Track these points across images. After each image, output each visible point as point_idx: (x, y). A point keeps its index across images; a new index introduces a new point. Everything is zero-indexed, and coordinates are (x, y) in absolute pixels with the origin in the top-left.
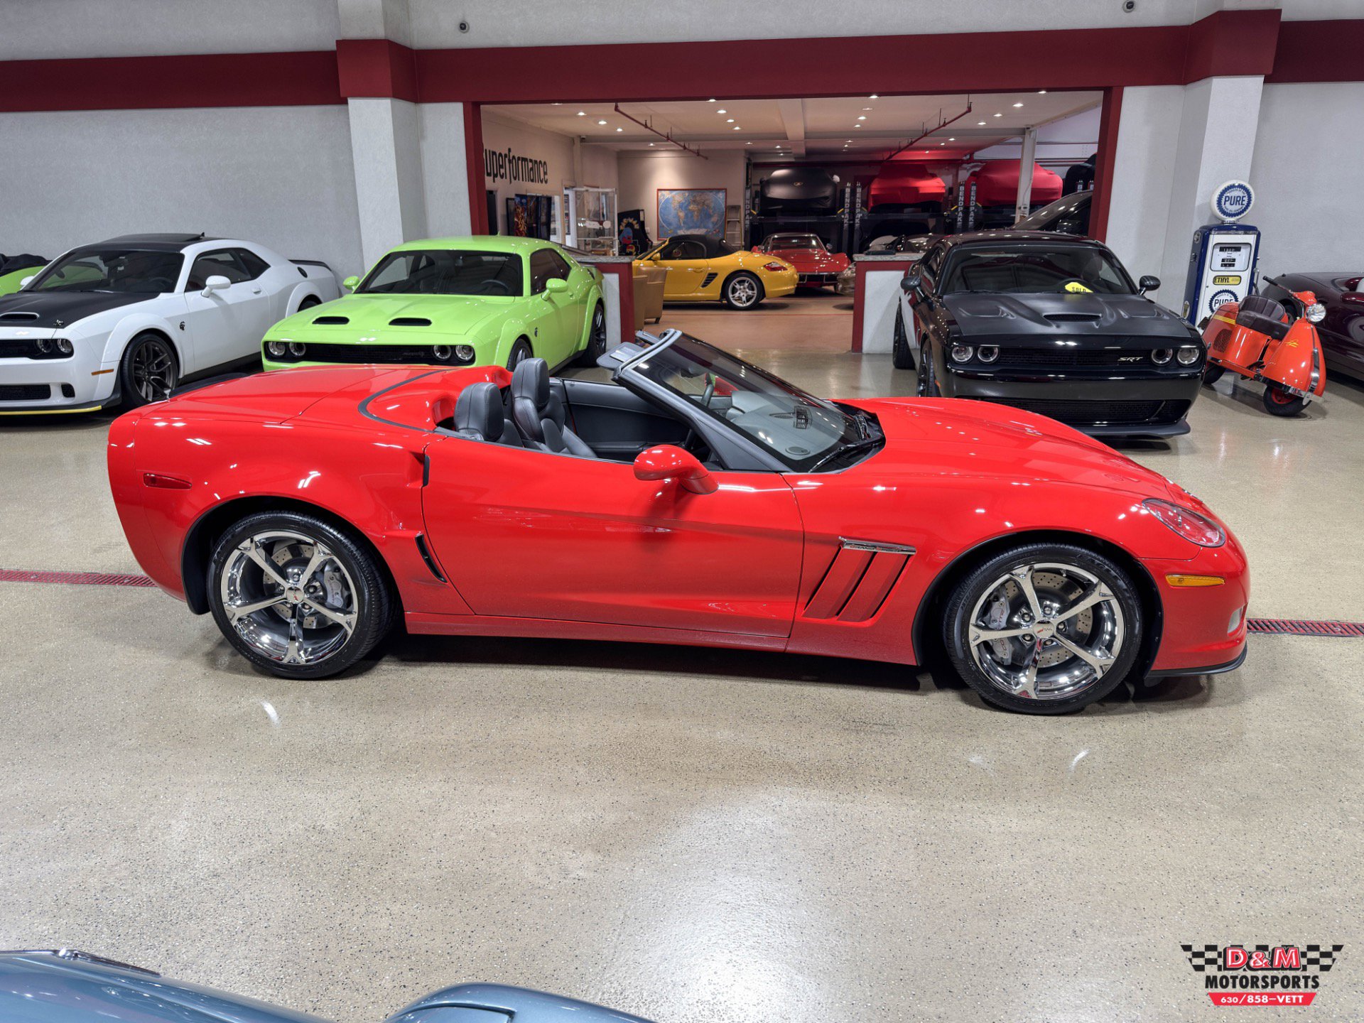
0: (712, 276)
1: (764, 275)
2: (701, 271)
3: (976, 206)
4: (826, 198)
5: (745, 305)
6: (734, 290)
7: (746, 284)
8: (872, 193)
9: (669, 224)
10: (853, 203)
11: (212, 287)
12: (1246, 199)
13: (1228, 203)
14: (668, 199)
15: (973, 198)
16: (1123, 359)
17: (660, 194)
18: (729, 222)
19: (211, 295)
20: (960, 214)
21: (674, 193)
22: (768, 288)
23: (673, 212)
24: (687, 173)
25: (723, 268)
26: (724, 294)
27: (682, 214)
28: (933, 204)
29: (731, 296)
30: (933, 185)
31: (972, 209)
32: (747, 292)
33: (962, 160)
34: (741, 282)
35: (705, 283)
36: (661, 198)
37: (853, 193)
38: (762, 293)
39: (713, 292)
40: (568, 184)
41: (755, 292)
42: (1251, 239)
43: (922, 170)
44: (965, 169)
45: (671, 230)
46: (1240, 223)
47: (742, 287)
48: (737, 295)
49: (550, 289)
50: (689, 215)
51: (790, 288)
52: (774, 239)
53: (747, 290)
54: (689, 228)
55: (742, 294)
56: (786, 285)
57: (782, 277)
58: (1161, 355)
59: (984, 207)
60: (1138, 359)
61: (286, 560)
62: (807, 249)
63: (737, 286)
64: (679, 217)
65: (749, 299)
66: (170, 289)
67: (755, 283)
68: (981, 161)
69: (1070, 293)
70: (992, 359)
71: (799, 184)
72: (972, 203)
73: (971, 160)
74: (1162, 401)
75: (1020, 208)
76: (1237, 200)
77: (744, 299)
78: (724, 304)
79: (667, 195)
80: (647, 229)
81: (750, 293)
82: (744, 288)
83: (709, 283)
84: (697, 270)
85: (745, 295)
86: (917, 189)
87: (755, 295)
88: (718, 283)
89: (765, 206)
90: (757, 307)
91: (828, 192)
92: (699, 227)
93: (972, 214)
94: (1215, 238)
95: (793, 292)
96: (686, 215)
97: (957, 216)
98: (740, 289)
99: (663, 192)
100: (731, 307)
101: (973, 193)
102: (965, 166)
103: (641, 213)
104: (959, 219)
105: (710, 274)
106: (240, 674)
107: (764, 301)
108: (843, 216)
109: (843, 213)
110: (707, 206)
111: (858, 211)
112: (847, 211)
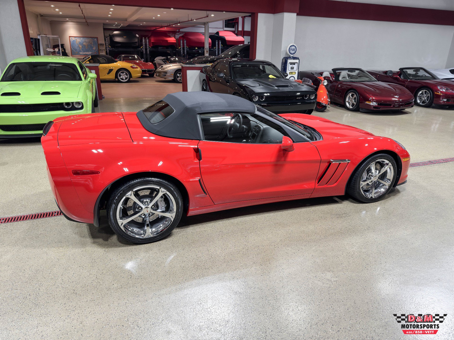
0: (111, 71)
1: (131, 70)
2: (107, 68)
3: (186, 47)
4: (136, 42)
5: (125, 81)
6: (120, 76)
7: (125, 73)
8: (152, 41)
9: (76, 50)
10: (146, 45)
12: (295, 49)
13: (291, 50)
14: (74, 40)
15: (185, 45)
16: (297, 98)
17: (70, 38)
18: (100, 50)
20: (182, 50)
21: (76, 38)
22: (133, 75)
23: (77, 45)
24: (81, 30)
25: (115, 67)
26: (116, 76)
27: (81, 46)
28: (172, 46)
29: (119, 78)
30: (172, 40)
31: (185, 48)
32: (125, 76)
33: (176, 31)
34: (123, 72)
35: (108, 73)
36: (71, 40)
37: (146, 42)
38: (131, 76)
39: (112, 76)
40: (39, 33)
41: (128, 76)
42: (297, 61)
43: (166, 34)
45: (76, 52)
46: (294, 56)
47: (123, 74)
48: (121, 77)
50: (84, 46)
51: (140, 75)
52: (123, 56)
53: (125, 75)
54: (84, 52)
55: (123, 77)
56: (139, 74)
57: (137, 71)
58: (306, 96)
59: (189, 48)
60: (301, 98)
62: (134, 61)
63: (121, 74)
64: (80, 47)
65: (126, 79)
67: (127, 72)
68: (182, 32)
71: (125, 37)
72: (185, 46)
73: (179, 32)
74: (307, 110)
75: (206, 49)
76: (293, 50)
77: (124, 79)
78: (116, 81)
79: (73, 39)
80: (67, 51)
81: (126, 76)
82: (124, 75)
84: (105, 68)
85: (125, 77)
86: (167, 41)
87: (129, 77)
88: (114, 73)
89: (113, 43)
90: (129, 81)
91: (136, 40)
92: (88, 51)
93: (185, 50)
94: (289, 61)
95: (140, 76)
96: (82, 47)
97: (181, 50)
98: (122, 75)
99: (72, 37)
100: (119, 82)
101: (185, 43)
102: (177, 33)
103: (64, 45)
104: (182, 52)
105: (110, 70)
107: (131, 79)
108: (143, 49)
109: (143, 48)
110: (91, 43)
111: (148, 47)
112: (144, 47)
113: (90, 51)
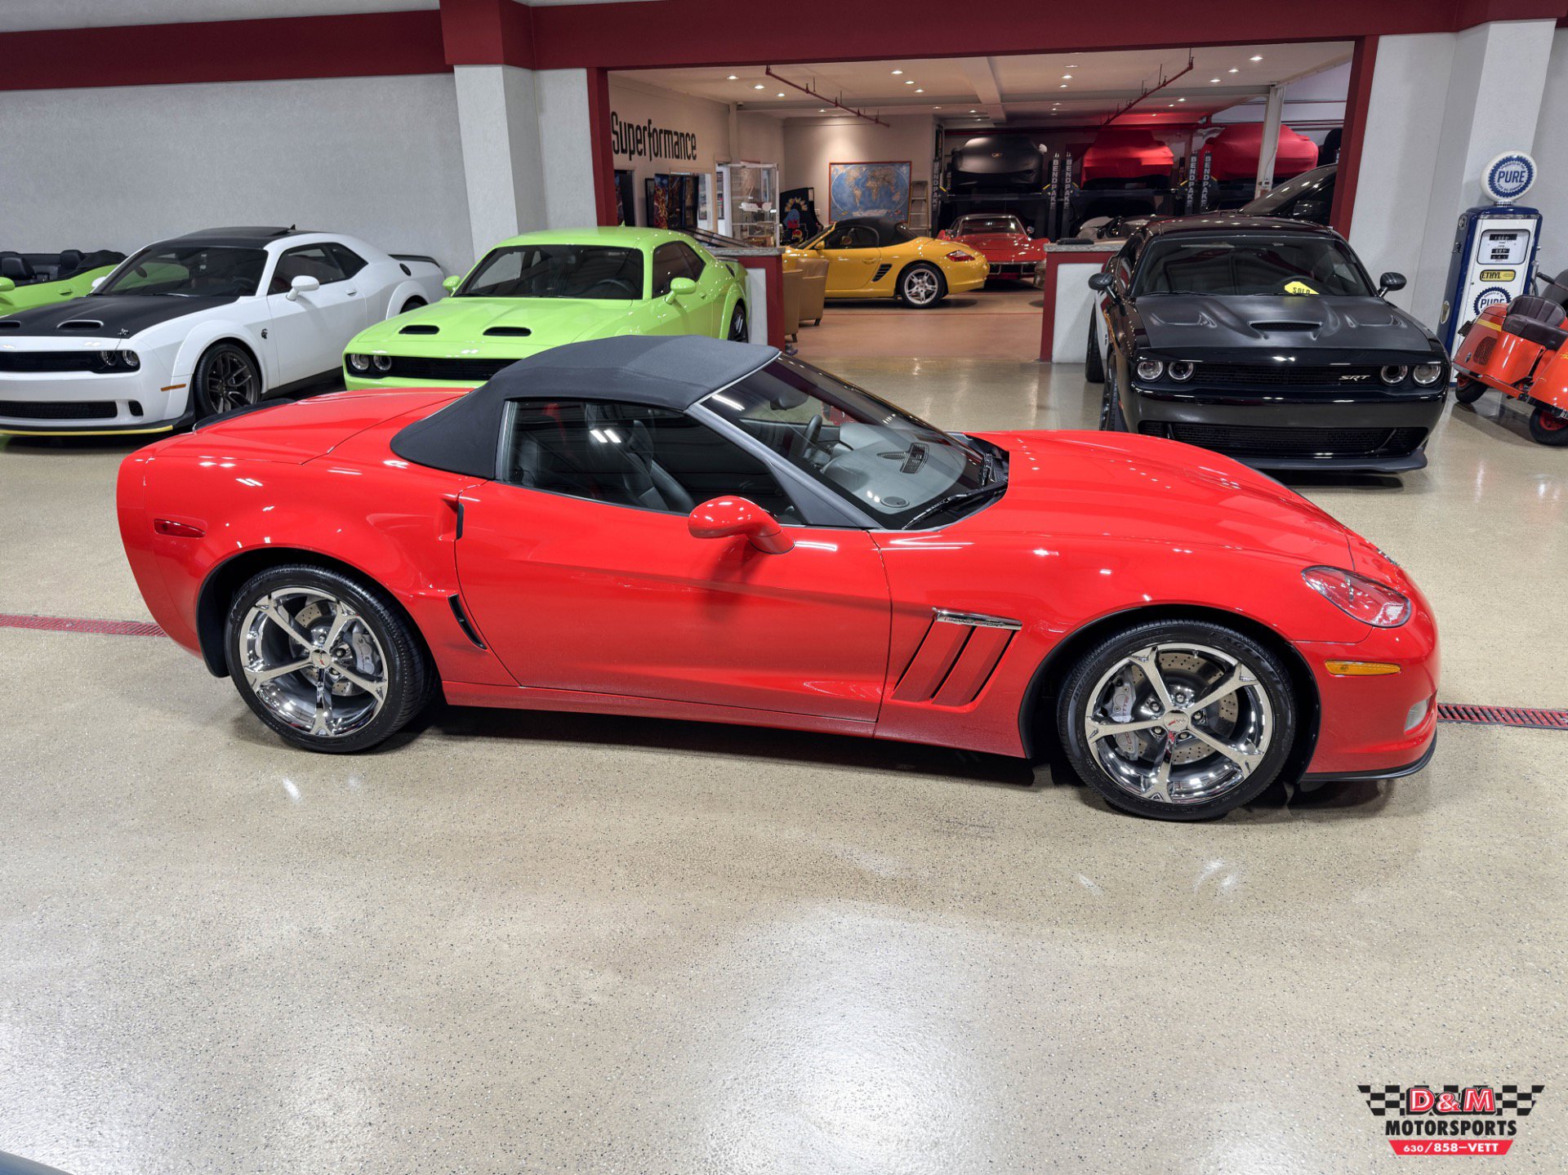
0: (885, 268)
1: (947, 267)
2: (873, 262)
3: (1210, 180)
4: (1030, 171)
5: (923, 302)
6: (911, 284)
7: (926, 278)
8: (1086, 165)
9: (843, 204)
10: (1062, 176)
11: (300, 289)
12: (1525, 174)
13: (1502, 180)
14: (842, 175)
15: (1207, 171)
16: (1345, 378)
17: (832, 169)
18: (913, 201)
19: (298, 298)
20: (1191, 190)
21: (850, 167)
22: (952, 282)
23: (848, 190)
24: (866, 144)
25: (898, 258)
26: (899, 289)
27: (858, 193)
28: (1159, 178)
29: (907, 291)
30: (1158, 156)
31: (1205, 184)
32: (926, 287)
33: (1197, 124)
34: (919, 275)
35: (877, 276)
36: (833, 173)
37: (1063, 165)
38: (944, 288)
39: (886, 287)
40: (723, 159)
41: (936, 286)
42: (1526, 224)
43: (1147, 137)
44: (1201, 135)
45: (845, 211)
46: (1517, 204)
47: (920, 281)
48: (914, 290)
49: (675, 290)
50: (867, 193)
51: (979, 281)
52: (964, 221)
53: (927, 285)
54: (866, 209)
55: (920, 289)
56: (974, 277)
57: (968, 268)
58: (1393, 372)
59: (1220, 182)
60: (1364, 377)
61: (312, 619)
62: (1004, 234)
63: (915, 280)
64: (854, 196)
65: (928, 295)
66: (251, 291)
67: (936, 276)
68: (1220, 125)
69: (1291, 295)
70: (1185, 377)
71: (997, 155)
72: (1206, 177)
73: (1208, 124)
74: (1392, 429)
75: (1261, 183)
76: (1514, 176)
77: (923, 295)
78: (898, 302)
79: (841, 170)
80: (817, 210)
81: (930, 287)
82: (923, 282)
83: (881, 276)
84: (868, 261)
85: (924, 291)
86: (1139, 160)
87: (936, 290)
88: (892, 276)
89: (959, 182)
90: (937, 304)
91: (1032, 164)
92: (878, 208)
93: (1205, 190)
94: (1485, 224)
95: (982, 286)
96: (863, 194)
97: (1187, 192)
98: (918, 283)
99: (836, 166)
100: (908, 305)
101: (1207, 165)
102: (1200, 131)
103: (810, 192)
104: (1189, 196)
105: (882, 266)
106: (267, 746)
107: (948, 297)
108: (1049, 193)
109: (1049, 189)
110: (889, 182)
111: (1067, 187)
112: (1054, 187)
113: (885, 208)
